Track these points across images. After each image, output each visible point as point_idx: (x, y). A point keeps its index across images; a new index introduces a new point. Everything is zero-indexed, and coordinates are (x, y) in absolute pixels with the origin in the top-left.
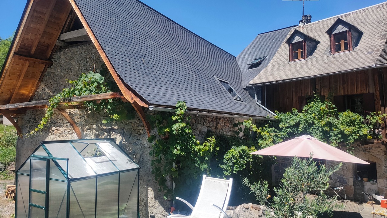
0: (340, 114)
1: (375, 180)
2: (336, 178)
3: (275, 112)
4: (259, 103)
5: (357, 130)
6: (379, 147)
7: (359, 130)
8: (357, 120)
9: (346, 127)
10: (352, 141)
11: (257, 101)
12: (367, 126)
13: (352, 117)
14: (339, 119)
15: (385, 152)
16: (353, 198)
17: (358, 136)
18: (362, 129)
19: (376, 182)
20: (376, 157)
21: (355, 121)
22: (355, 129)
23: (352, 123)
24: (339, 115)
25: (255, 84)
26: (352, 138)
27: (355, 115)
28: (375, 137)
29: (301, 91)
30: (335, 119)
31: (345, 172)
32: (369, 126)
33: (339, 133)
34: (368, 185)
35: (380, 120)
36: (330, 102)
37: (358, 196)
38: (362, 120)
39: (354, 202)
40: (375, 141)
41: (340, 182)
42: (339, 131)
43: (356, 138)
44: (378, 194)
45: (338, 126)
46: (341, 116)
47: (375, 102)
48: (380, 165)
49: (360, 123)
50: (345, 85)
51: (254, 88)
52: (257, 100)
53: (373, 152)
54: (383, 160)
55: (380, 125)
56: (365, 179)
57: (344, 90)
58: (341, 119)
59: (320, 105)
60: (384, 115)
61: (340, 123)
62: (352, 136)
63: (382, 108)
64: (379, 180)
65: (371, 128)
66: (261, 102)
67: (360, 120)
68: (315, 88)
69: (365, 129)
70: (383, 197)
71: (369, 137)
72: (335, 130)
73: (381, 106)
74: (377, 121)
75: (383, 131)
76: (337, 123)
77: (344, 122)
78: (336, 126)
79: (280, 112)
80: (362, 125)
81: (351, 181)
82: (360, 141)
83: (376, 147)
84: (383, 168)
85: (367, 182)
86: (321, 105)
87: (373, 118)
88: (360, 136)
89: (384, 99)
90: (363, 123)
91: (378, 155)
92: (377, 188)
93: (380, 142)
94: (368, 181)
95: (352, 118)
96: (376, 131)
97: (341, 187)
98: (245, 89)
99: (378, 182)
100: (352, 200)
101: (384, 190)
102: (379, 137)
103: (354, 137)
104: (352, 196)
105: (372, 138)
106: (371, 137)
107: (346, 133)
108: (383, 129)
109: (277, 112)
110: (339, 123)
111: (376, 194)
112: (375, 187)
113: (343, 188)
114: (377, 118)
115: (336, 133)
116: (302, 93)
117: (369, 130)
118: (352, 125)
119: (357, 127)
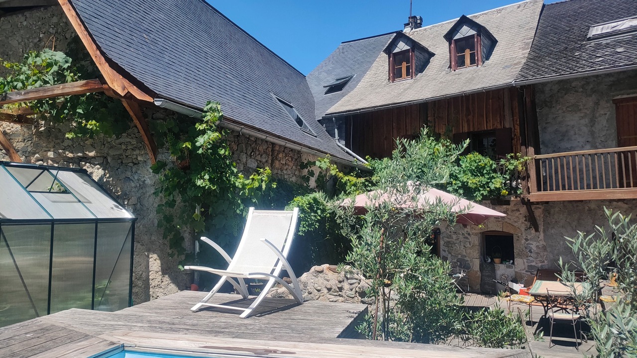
0: (462, 159)
1: (511, 261)
2: (455, 260)
3: (366, 158)
4: (342, 144)
5: (487, 182)
6: (518, 210)
7: (489, 182)
8: (486, 166)
9: (471, 178)
10: (480, 199)
11: (339, 141)
12: (500, 175)
13: (480, 162)
14: (461, 166)
15: (525, 217)
16: (480, 290)
17: (488, 192)
18: (493, 180)
19: (513, 263)
20: (513, 226)
21: (484, 168)
22: (484, 180)
23: (478, 171)
24: (460, 160)
25: (336, 113)
26: (479, 195)
27: (483, 159)
28: (513, 192)
29: (406, 127)
30: (455, 166)
31: (468, 251)
32: (505, 176)
33: (460, 188)
34: (502, 269)
35: (520, 165)
36: (449, 141)
37: (487, 287)
38: (494, 166)
39: (481, 295)
40: (512, 199)
41: (460, 266)
42: (460, 185)
43: (485, 194)
44: (515, 281)
45: (459, 176)
46: (464, 161)
47: (513, 141)
48: (518, 237)
49: (491, 171)
50: (470, 117)
51: (334, 119)
52: (338, 139)
53: (508, 219)
54: (523, 229)
55: (519, 173)
56: (497, 260)
57: (469, 125)
58: (464, 166)
59: (433, 144)
60: (526, 158)
61: (462, 172)
62: (480, 191)
63: (523, 148)
64: (518, 261)
65: (506, 178)
66: (344, 142)
67: (491, 166)
68: (427, 120)
69: (498, 180)
70: (523, 286)
71: (504, 192)
72: (454, 182)
73: (522, 145)
74: (516, 166)
75: (524, 183)
76: (458, 172)
77: (468, 170)
78: (456, 176)
79: (373, 158)
80: (494, 175)
81: (476, 264)
82: (491, 199)
83: (513, 211)
84: (523, 241)
85: (500, 265)
86: (435, 145)
87: (510, 164)
88: (491, 191)
89: (526, 134)
90: (495, 171)
91: (515, 222)
92: (514, 273)
93: (519, 199)
94: (501, 263)
95: (479, 164)
96: (514, 183)
97: (462, 274)
98: (319, 121)
99: (516, 263)
100: (478, 294)
101: (524, 275)
102: (519, 192)
103: (481, 192)
104: (478, 287)
105: (508, 194)
106: (507, 192)
107: (471, 186)
108: (523, 180)
109: (368, 158)
110: (460, 171)
111: (512, 281)
112: (510, 272)
113: (465, 274)
114: (515, 162)
115: (455, 188)
116: (406, 131)
117: (504, 181)
118: (479, 175)
119: (487, 176)
